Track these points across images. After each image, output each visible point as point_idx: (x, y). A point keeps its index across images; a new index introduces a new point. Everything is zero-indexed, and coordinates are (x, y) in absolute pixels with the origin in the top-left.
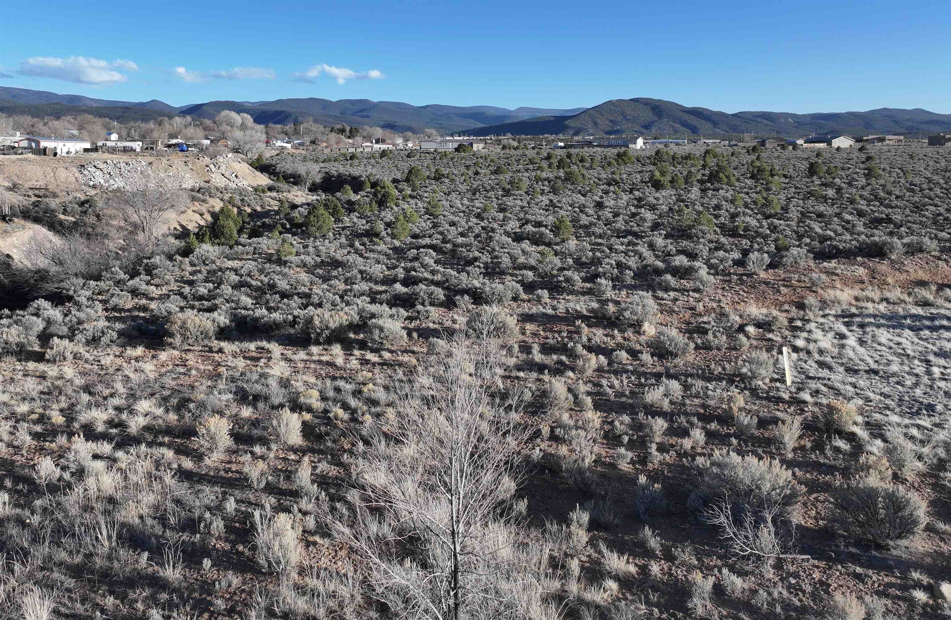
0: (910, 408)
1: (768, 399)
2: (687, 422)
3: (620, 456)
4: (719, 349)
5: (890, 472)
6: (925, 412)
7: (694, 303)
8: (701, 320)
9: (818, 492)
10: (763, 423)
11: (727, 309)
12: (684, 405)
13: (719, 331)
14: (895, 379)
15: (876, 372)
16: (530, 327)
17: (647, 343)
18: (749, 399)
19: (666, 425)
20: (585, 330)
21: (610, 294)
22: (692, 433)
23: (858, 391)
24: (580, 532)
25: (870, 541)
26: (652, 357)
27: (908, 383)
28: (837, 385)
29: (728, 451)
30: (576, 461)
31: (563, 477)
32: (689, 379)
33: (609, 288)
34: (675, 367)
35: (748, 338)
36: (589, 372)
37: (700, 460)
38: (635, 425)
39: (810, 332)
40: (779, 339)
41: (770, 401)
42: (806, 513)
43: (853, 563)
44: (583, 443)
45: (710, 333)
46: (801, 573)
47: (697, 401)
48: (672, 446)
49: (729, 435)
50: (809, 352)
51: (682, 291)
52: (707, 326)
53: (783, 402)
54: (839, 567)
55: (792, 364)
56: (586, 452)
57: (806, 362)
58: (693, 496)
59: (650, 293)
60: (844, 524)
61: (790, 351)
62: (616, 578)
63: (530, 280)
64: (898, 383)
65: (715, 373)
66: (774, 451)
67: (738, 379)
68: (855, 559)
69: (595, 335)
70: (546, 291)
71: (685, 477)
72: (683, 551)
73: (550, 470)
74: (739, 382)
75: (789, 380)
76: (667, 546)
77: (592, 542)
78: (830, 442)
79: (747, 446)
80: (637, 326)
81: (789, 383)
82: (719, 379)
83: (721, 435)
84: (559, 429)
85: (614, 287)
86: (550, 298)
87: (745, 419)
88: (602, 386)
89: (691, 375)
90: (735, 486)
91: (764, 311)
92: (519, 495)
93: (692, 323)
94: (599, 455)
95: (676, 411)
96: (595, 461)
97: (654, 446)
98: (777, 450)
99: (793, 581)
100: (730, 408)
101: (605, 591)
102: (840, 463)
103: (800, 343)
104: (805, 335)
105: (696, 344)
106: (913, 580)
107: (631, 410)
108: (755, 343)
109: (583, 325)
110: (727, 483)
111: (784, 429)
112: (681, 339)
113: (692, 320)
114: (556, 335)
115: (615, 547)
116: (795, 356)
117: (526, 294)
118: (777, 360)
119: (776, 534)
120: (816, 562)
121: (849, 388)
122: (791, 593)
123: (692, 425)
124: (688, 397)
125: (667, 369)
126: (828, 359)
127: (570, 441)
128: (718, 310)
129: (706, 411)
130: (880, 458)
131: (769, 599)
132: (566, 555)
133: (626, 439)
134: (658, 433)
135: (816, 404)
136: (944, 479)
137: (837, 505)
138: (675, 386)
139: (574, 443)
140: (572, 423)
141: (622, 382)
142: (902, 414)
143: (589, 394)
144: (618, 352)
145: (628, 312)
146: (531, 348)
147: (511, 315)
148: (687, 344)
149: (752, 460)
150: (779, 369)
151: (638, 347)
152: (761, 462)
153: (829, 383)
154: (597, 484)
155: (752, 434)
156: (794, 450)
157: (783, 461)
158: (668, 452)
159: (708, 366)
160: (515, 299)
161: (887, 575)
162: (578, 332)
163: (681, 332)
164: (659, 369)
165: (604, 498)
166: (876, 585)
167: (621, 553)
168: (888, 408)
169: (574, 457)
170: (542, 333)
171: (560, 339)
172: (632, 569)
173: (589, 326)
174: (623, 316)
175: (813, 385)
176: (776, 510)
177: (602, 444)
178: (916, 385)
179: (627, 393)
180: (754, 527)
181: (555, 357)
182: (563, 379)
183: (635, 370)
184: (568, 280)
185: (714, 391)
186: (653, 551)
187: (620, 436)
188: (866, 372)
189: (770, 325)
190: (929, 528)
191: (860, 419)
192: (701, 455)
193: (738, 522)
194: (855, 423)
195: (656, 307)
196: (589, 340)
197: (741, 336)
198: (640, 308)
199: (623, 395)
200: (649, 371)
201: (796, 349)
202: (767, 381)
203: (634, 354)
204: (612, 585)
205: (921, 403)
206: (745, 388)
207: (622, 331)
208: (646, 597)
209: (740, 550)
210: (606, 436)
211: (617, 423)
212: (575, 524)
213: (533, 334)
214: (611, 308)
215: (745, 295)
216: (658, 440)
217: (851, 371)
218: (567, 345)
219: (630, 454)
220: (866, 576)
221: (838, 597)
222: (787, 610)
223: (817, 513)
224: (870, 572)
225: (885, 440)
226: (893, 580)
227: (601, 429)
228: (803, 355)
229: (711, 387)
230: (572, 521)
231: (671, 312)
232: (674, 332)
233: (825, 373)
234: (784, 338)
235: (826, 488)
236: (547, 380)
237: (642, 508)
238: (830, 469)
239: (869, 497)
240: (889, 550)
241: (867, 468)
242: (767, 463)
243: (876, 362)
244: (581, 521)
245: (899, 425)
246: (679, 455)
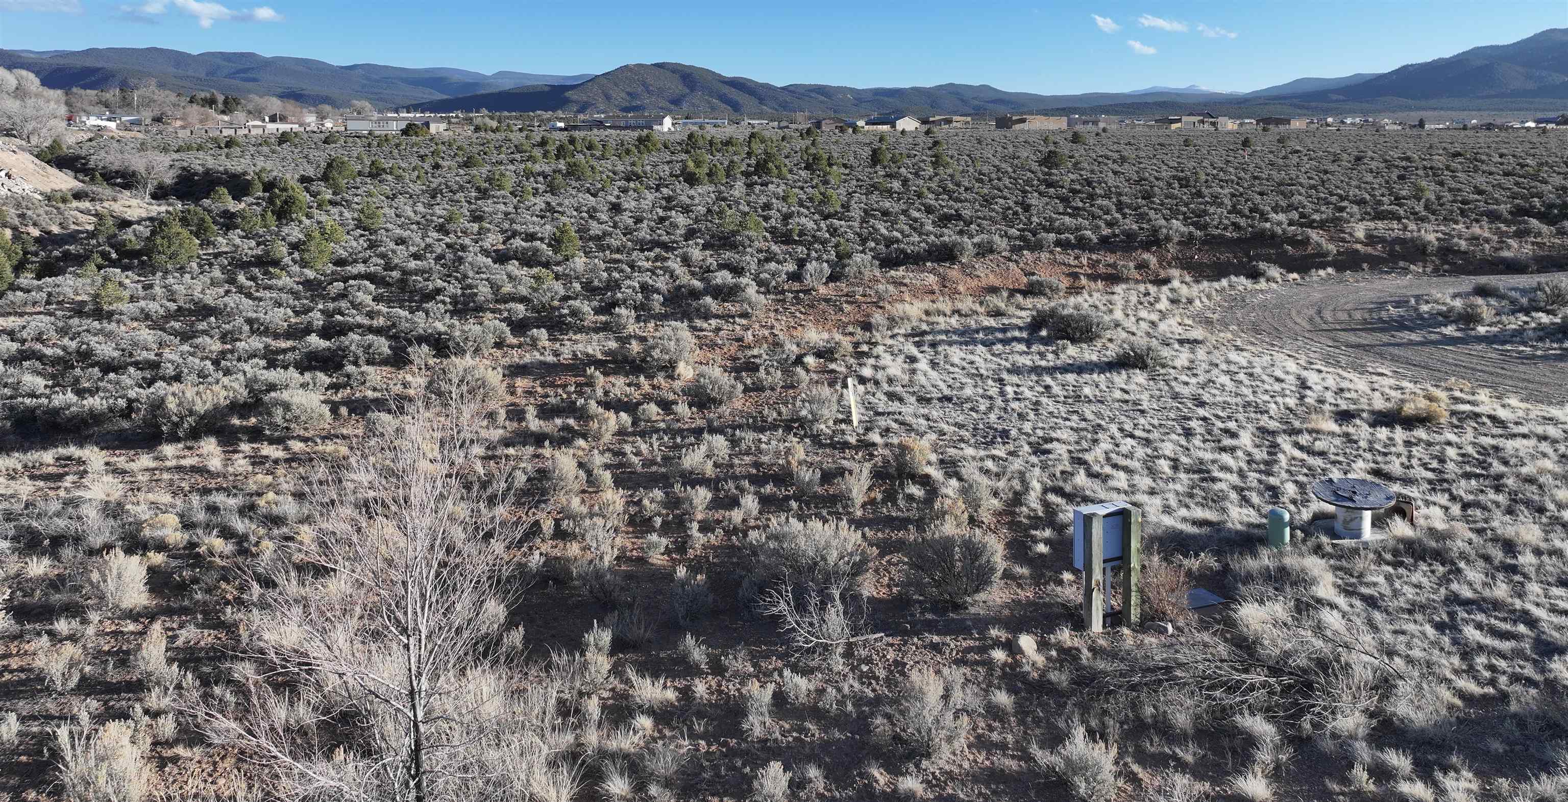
0: (985, 437)
1: (833, 446)
2: (736, 488)
3: (651, 546)
4: (773, 389)
5: (966, 515)
6: (999, 440)
7: (742, 333)
8: (750, 353)
9: (892, 553)
10: (827, 477)
11: (781, 337)
12: (732, 466)
13: (772, 366)
14: (968, 405)
15: (949, 399)
16: (521, 383)
17: (683, 391)
18: (810, 449)
19: (709, 495)
20: (600, 379)
21: (632, 328)
22: (743, 501)
23: (932, 424)
24: (600, 658)
25: (947, 602)
26: (690, 408)
27: (982, 408)
28: (909, 419)
29: (787, 518)
30: (591, 562)
31: (575, 588)
32: (738, 432)
33: (632, 321)
34: (720, 417)
35: (808, 371)
36: (607, 438)
37: (753, 535)
38: (670, 502)
39: (877, 357)
40: (842, 369)
41: (835, 448)
42: (878, 581)
43: (930, 632)
44: (601, 534)
45: (762, 369)
46: (875, 657)
47: (747, 459)
48: (718, 522)
49: (787, 498)
50: (877, 383)
51: (727, 317)
52: (757, 361)
53: (849, 448)
54: (915, 640)
55: (859, 399)
56: (605, 548)
57: (874, 395)
58: (745, 584)
59: (686, 324)
60: (920, 587)
61: (856, 383)
62: (650, 712)
63: (521, 316)
64: (972, 409)
65: (769, 420)
66: (841, 510)
67: (796, 425)
68: (931, 627)
69: (614, 385)
70: (543, 331)
71: (735, 560)
72: (735, 658)
73: (556, 581)
74: (797, 428)
75: (855, 418)
76: (716, 655)
77: (617, 670)
78: (903, 489)
79: (809, 509)
80: (669, 369)
81: (855, 423)
82: (774, 427)
83: (778, 499)
84: (566, 522)
85: (638, 319)
86: (549, 340)
87: (806, 475)
88: (624, 454)
89: (740, 427)
90: (797, 562)
91: (826, 336)
92: (510, 623)
93: (739, 359)
94: (623, 549)
95: (722, 476)
96: (618, 558)
97: (695, 526)
98: (844, 508)
99: (865, 668)
100: (789, 463)
101: (635, 732)
102: (914, 514)
103: (867, 372)
104: (872, 361)
105: (745, 384)
106: (992, 639)
107: (663, 481)
108: (815, 377)
109: (597, 373)
110: (787, 559)
111: (851, 480)
112: (726, 380)
113: (740, 354)
114: (560, 391)
115: (647, 670)
116: (861, 388)
117: (515, 336)
118: (842, 395)
119: (845, 613)
120: (890, 639)
121: (922, 421)
122: (863, 683)
123: (742, 490)
124: (736, 455)
125: (710, 422)
126: (899, 389)
127: (583, 536)
128: (770, 340)
129: (759, 471)
130: (955, 501)
131: (839, 697)
132: (581, 694)
133: (658, 521)
134: (700, 508)
135: (886, 445)
136: (1019, 515)
137: (912, 565)
138: (720, 442)
139: (588, 537)
140: (584, 510)
141: (651, 445)
142: (976, 446)
143: (607, 467)
144: (645, 406)
145: (658, 351)
146: (523, 412)
147: (494, 369)
148: (733, 387)
149: (816, 525)
150: (843, 407)
151: (672, 397)
152: (826, 526)
153: (900, 417)
154: (622, 588)
155: (815, 493)
156: (864, 506)
157: (851, 522)
158: (713, 531)
159: (760, 412)
160: (499, 345)
161: (964, 639)
162: (591, 384)
163: (725, 371)
164: (700, 423)
165: (630, 606)
166: (954, 653)
167: (655, 676)
168: (962, 440)
169: (589, 556)
170: (539, 389)
171: (565, 396)
172: (671, 695)
173: (606, 374)
174: (652, 356)
175: (883, 422)
176: (843, 584)
177: (627, 533)
178: (990, 409)
179: (659, 459)
180: (820, 609)
181: (559, 421)
182: (571, 451)
183: (668, 427)
184: (574, 313)
185: (768, 443)
186: (697, 666)
187: (650, 518)
188: (940, 399)
189: (832, 353)
190: (1007, 575)
191: (933, 457)
192: (753, 528)
193: (801, 607)
194: (929, 463)
195: (694, 341)
196: (606, 393)
197: (799, 370)
198: (672, 343)
199: (653, 462)
200: (687, 426)
201: (862, 380)
202: (831, 423)
203: (666, 406)
204: (645, 722)
205: (996, 430)
206: (805, 436)
207: (650, 377)
208: (690, 728)
209: (805, 642)
210: (632, 522)
211: (646, 502)
212: (592, 648)
213: (526, 392)
214: (635, 347)
215: (802, 317)
216: (700, 517)
217: (924, 400)
218: (575, 403)
219: (664, 541)
220: (943, 644)
221: (914, 676)
222: (860, 706)
223: (891, 579)
224: (948, 639)
225: (960, 479)
226: (971, 643)
227: (624, 513)
228: (870, 386)
229: (764, 439)
230: (587, 645)
231: (713, 346)
232: (717, 372)
233: (895, 406)
234: (849, 367)
235: (899, 546)
236: (548, 456)
237: (681, 611)
238: (903, 523)
239: (945, 548)
240: (966, 608)
241: (943, 514)
242: (833, 527)
243: (949, 386)
244: (601, 644)
245: (974, 458)
246: (728, 533)
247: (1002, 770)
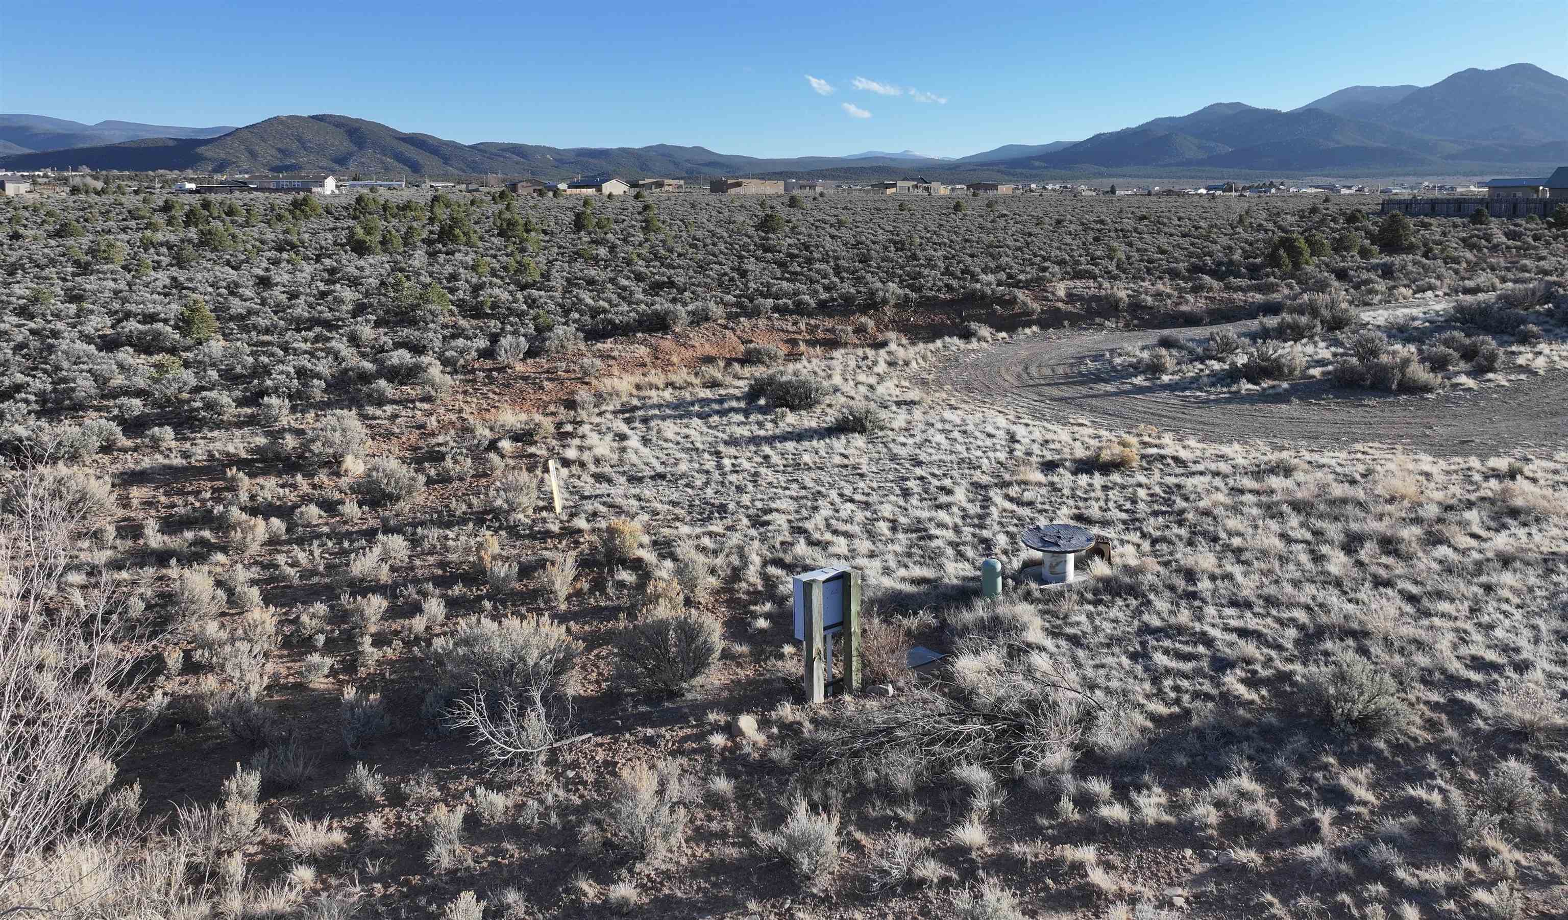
0: (701, 514)
1: (533, 536)
2: (418, 593)
3: (312, 668)
4: (461, 479)
5: (681, 597)
6: (716, 515)
7: (424, 419)
8: (434, 441)
9: (601, 645)
10: (526, 571)
11: (472, 422)
12: (412, 568)
13: (461, 453)
14: (683, 482)
15: (662, 476)
16: (137, 493)
17: (351, 488)
18: (506, 542)
19: (385, 604)
20: (245, 482)
21: (286, 419)
22: (425, 607)
23: (643, 504)
24: (245, 807)
25: (661, 691)
26: (360, 507)
27: (699, 483)
28: (619, 501)
29: (479, 621)
30: (233, 694)
31: (211, 729)
32: (419, 530)
33: (285, 411)
34: (397, 515)
35: (503, 456)
36: (254, 549)
37: (439, 643)
38: (335, 616)
39: (583, 437)
40: (543, 452)
41: (535, 538)
42: (585, 678)
43: (644, 725)
44: (246, 661)
45: (448, 458)
46: (582, 760)
47: (431, 559)
48: (396, 633)
49: (480, 598)
50: (582, 465)
51: (404, 402)
52: (443, 449)
53: (551, 537)
54: (627, 736)
55: (562, 483)
56: (252, 676)
57: (579, 478)
58: (429, 698)
59: (354, 411)
60: (632, 679)
61: (559, 466)
62: (312, 860)
63: (136, 413)
64: (687, 485)
65: (458, 513)
66: (542, 605)
67: (490, 517)
68: (645, 720)
69: (262, 487)
70: (168, 429)
71: (417, 674)
72: (418, 783)
73: (185, 723)
74: (491, 520)
75: (558, 505)
76: (394, 784)
77: (268, 819)
78: (612, 576)
79: (505, 608)
80: (334, 464)
81: (558, 509)
82: (463, 521)
83: (469, 601)
84: (200, 652)
85: (293, 409)
86: (176, 439)
87: (501, 570)
88: (277, 567)
89: (423, 524)
90: (490, 666)
91: (524, 417)
92: (122, 781)
93: (420, 448)
94: (275, 677)
95: (400, 580)
96: (268, 688)
97: (368, 640)
98: (546, 603)
99: (571, 774)
100: (481, 559)
101: (291, 888)
102: (625, 601)
103: (571, 453)
104: (577, 442)
105: (428, 477)
106: (711, 724)
107: (328, 593)
108: (511, 462)
109: (241, 474)
110: (479, 665)
111: (553, 571)
112: (404, 472)
113: (422, 443)
114: (191, 499)
115: (307, 812)
116: (565, 472)
117: (129, 437)
118: (542, 480)
119: (548, 716)
120: (599, 739)
121: (633, 502)
122: (569, 791)
123: (425, 594)
124: (418, 556)
125: (385, 521)
126: (607, 470)
127: (222, 667)
128: (458, 425)
129: (445, 571)
130: (669, 582)
131: (541, 809)
132: (219, 854)
133: (321, 639)
134: (373, 619)
135: (593, 530)
136: (738, 591)
137: (623, 655)
138: (397, 544)
139: (229, 668)
140: (224, 635)
141: (311, 553)
142: (693, 523)
143: (253, 582)
144: (303, 508)
145: (319, 444)
146: (141, 527)
147: (99, 478)
148: (413, 479)
149: (513, 623)
150: (544, 493)
151: (337, 496)
152: (525, 623)
153: (609, 500)
154: (274, 722)
155: (512, 589)
156: (568, 598)
157: (553, 617)
158: (389, 644)
159: (447, 506)
160: (106, 449)
161: (681, 728)
162: (232, 488)
163: (404, 463)
164: (372, 523)
165: (285, 741)
166: (670, 744)
167: (317, 818)
168: (677, 519)
169: (230, 688)
170: (163, 499)
171: (198, 504)
172: (338, 837)
173: (252, 475)
174: (311, 451)
175: (589, 506)
176: (544, 685)
177: (281, 657)
178: (707, 483)
179: (321, 568)
180: (519, 715)
181: (189, 535)
182: (206, 568)
183: (333, 531)
184: (209, 406)
185: (456, 539)
186: (371, 799)
187: (311, 637)
188: (652, 478)
189: (531, 435)
190: (726, 655)
191: (646, 539)
192: (438, 635)
193: (495, 715)
194: (641, 546)
195: (365, 431)
196: (253, 497)
197: (493, 456)
198: (337, 434)
199: (314, 573)
200: (356, 528)
201: (566, 463)
202: (530, 511)
203: (330, 507)
204: (304, 874)
205: (713, 505)
206: (500, 528)
207: (309, 475)
208: (362, 872)
209: (500, 755)
210: (287, 643)
211: (305, 618)
212: (234, 797)
213: (144, 503)
214: (290, 442)
215: (496, 398)
216: (373, 629)
217: (635, 480)
218: (211, 512)
219: (329, 661)
220: (658, 736)
221: (626, 773)
222: (566, 815)
223: (600, 674)
224: (663, 730)
225: (675, 559)
226: (688, 731)
227: (277, 634)
228: (575, 469)
229: (451, 535)
230: (228, 794)
231: (388, 435)
232: (393, 464)
233: (603, 488)
234: (551, 450)
235: (608, 638)
236: (176, 576)
237: (350, 739)
238: (612, 613)
239: (659, 633)
240: (683, 695)
241: (655, 598)
242: (533, 623)
243: (663, 463)
244: (246, 790)
245: (689, 536)
246: (407, 644)
247: (722, 860)
